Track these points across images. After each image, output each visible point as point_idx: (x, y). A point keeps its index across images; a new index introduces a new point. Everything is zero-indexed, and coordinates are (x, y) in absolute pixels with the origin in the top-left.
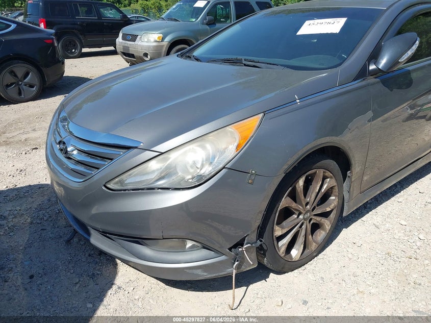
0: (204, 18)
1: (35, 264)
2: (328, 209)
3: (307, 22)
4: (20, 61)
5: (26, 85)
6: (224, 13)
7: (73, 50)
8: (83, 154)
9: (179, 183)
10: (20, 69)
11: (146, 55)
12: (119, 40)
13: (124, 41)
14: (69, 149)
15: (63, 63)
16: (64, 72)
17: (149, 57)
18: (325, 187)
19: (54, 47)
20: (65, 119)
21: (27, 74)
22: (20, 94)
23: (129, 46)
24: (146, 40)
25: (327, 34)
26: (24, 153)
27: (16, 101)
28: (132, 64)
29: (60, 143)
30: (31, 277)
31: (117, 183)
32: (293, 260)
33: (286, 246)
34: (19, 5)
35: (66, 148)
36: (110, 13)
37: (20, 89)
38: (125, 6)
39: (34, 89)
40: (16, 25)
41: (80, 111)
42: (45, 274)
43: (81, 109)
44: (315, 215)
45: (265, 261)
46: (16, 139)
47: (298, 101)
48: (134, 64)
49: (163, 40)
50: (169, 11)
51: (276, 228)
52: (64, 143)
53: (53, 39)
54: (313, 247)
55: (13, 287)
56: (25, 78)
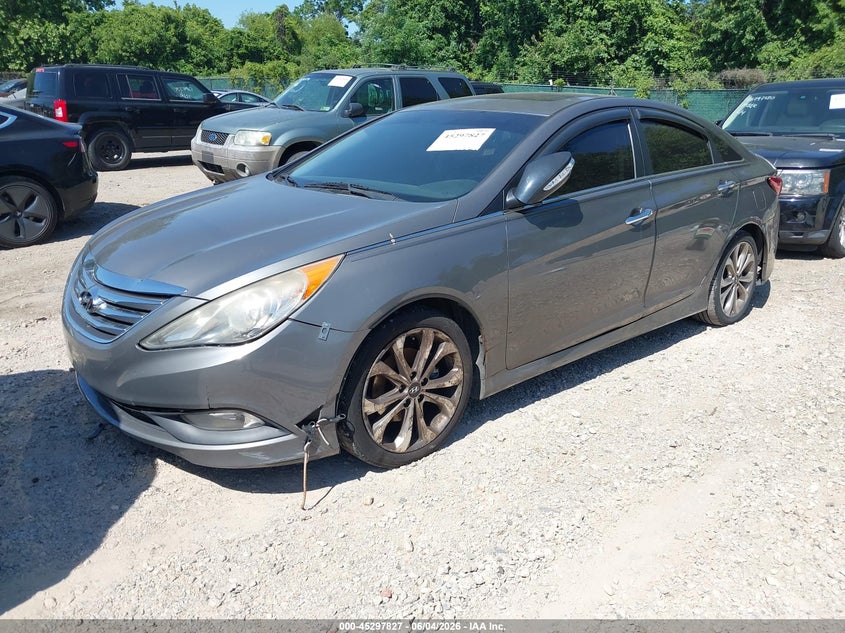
0: (345, 106)
1: (40, 467)
2: (448, 385)
3: (446, 133)
4: (20, 178)
5: (28, 218)
6: (381, 96)
7: (116, 156)
8: (114, 308)
9: (230, 337)
10: (19, 191)
11: (242, 167)
12: (197, 141)
13: (204, 144)
14: (95, 302)
15: (95, 180)
16: (96, 195)
17: (247, 171)
18: (439, 353)
19: (80, 155)
20: (91, 265)
21: (31, 199)
22: (17, 232)
23: (212, 151)
24: (242, 142)
25: (464, 151)
26: (24, 325)
27: (9, 244)
28: (219, 182)
29: (82, 295)
30: (36, 480)
31: (154, 341)
32: (397, 451)
33: (383, 429)
34: (17, 68)
35: (91, 300)
36: (185, 92)
37: (17, 224)
38: (219, 72)
39: (43, 224)
40: (15, 117)
41: (113, 255)
42: (55, 477)
43: (115, 250)
44: (427, 391)
45: (354, 448)
46: (11, 305)
47: (393, 241)
48: (221, 182)
49: (271, 142)
50: (286, 92)
51: (366, 402)
52: (89, 295)
53: (78, 139)
54: (428, 435)
55: (10, 492)
56: (27, 205)
